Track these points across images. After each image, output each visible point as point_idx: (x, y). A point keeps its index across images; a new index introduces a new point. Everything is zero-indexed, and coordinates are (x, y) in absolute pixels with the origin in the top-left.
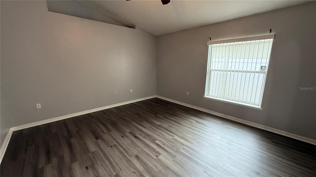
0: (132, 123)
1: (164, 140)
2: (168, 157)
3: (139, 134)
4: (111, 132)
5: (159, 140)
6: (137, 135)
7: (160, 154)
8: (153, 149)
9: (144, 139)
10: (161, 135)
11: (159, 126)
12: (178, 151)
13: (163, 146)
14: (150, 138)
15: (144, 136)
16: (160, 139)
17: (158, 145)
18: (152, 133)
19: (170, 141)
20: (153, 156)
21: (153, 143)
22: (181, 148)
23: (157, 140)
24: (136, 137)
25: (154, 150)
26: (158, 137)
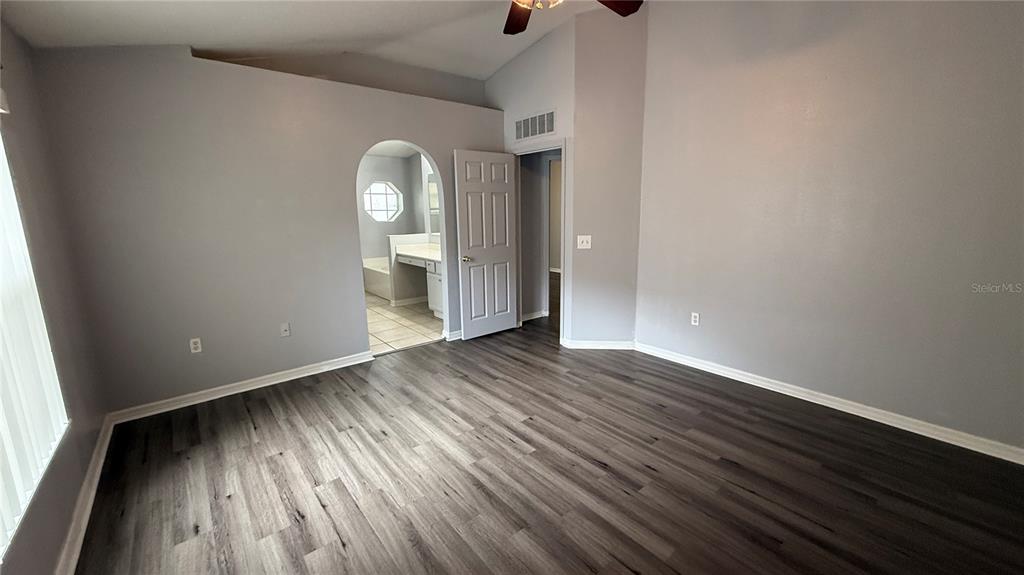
0: (672, 549)
1: (508, 454)
2: (506, 418)
3: (598, 478)
4: (717, 489)
5: (524, 454)
6: (603, 473)
7: (524, 422)
8: (541, 433)
9: (573, 457)
10: (517, 471)
11: (521, 524)
12: (478, 428)
13: (516, 439)
14: (552, 462)
15: (577, 471)
16: (519, 456)
17: (529, 441)
18: (551, 478)
19: (490, 450)
20: (540, 420)
21: (544, 447)
22: (470, 432)
23: (530, 454)
24: (604, 466)
25: (540, 431)
26: (526, 463)
